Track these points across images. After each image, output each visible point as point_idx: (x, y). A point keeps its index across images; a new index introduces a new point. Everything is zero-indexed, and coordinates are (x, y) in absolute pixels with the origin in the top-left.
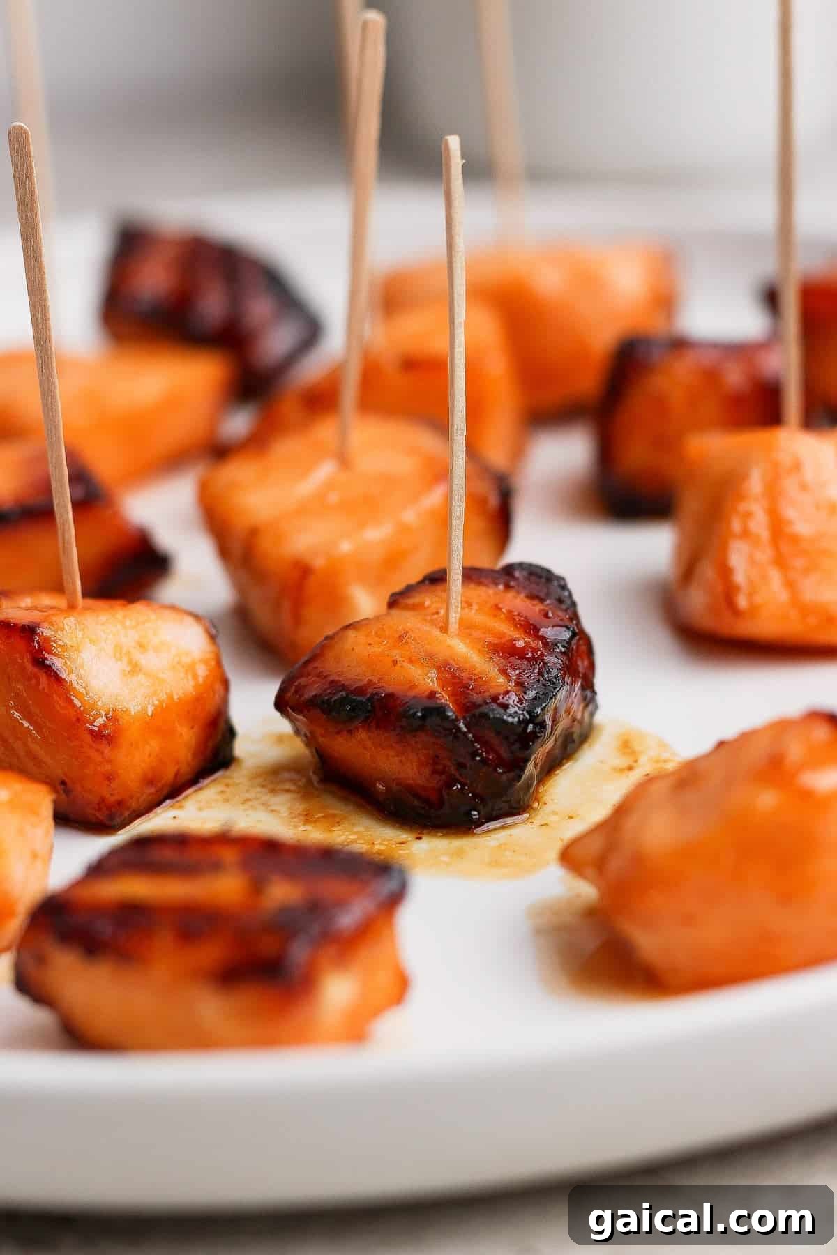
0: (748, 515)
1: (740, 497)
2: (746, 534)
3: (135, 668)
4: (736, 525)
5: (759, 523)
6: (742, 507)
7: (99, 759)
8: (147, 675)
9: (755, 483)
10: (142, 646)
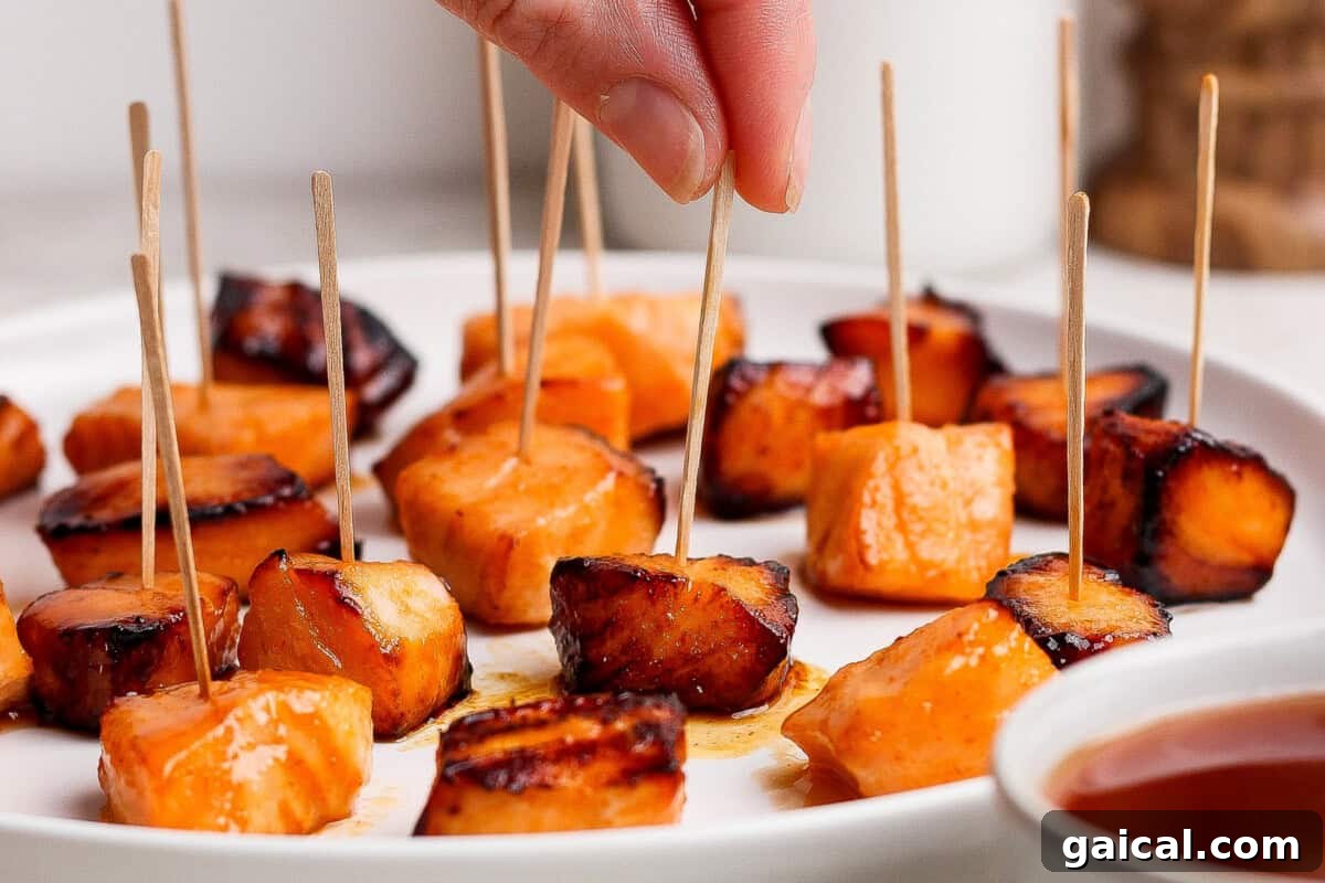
0: (877, 489)
1: (870, 476)
2: (874, 503)
3: (407, 610)
4: (867, 498)
5: (885, 495)
6: (871, 484)
7: (388, 677)
8: (417, 615)
9: (880, 466)
10: (408, 593)
